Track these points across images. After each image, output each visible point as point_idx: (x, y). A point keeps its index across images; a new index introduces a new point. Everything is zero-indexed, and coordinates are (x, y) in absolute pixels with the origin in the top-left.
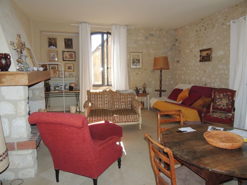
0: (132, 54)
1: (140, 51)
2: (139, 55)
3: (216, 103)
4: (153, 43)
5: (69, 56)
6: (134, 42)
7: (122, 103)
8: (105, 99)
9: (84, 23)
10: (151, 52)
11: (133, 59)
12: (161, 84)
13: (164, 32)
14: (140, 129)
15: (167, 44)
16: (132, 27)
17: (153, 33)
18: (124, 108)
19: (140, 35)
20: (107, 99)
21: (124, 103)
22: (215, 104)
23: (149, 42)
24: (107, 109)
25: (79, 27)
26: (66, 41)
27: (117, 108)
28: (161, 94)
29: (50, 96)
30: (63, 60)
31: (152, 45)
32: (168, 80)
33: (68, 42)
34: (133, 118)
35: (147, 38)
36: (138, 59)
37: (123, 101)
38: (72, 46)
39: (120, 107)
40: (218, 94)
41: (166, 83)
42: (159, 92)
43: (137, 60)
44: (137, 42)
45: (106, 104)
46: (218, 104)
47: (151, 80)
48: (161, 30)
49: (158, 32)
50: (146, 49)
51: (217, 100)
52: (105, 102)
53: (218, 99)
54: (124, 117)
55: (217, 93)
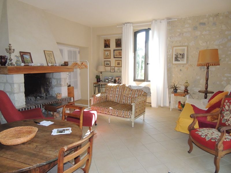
0: (174, 48)
1: (186, 44)
2: (184, 49)
3: (223, 116)
4: (204, 33)
5: (118, 54)
6: (179, 35)
7: (129, 99)
8: (116, 93)
9: (128, 23)
10: (201, 45)
11: (176, 54)
12: (207, 83)
13: (221, 18)
14: (133, 126)
15: (227, 33)
16: (174, 19)
17: (205, 20)
18: (129, 103)
19: (187, 26)
20: (118, 93)
21: (130, 99)
22: (222, 118)
23: (198, 33)
24: (116, 102)
25: (122, 28)
26: (117, 41)
27: (123, 102)
28: (207, 95)
29: (103, 86)
30: (114, 58)
31: (202, 36)
32: (225, 79)
33: (118, 42)
34: (124, 114)
35: (195, 28)
36: (182, 53)
37: (130, 97)
38: (121, 45)
39: (126, 102)
40: (228, 104)
41: (222, 83)
42: (204, 94)
43: (180, 54)
44: (183, 34)
45: (116, 97)
46: (225, 118)
47: (198, 78)
48: (217, 15)
49: (211, 19)
50: (193, 42)
51: (226, 113)
52: (116, 96)
53: (227, 111)
54: (117, 111)
55: (227, 101)
